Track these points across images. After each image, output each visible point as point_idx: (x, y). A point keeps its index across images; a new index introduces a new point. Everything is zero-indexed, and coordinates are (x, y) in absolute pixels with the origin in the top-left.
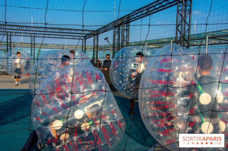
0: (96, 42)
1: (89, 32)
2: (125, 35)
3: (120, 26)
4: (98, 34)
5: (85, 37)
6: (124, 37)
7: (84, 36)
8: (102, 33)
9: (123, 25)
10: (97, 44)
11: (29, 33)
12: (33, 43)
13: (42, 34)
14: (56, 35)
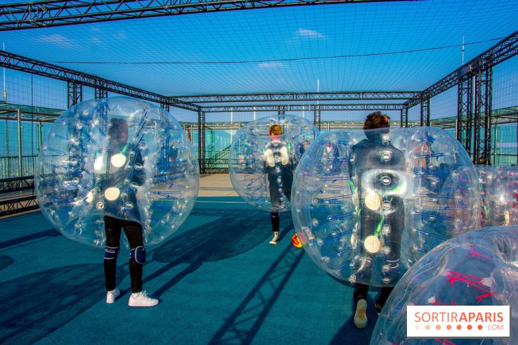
0: (425, 113)
1: (413, 94)
2: (483, 93)
3: (471, 77)
4: (428, 98)
5: (406, 104)
6: (480, 96)
7: (403, 104)
8: (436, 95)
9: (478, 73)
10: (428, 116)
11: (311, 105)
12: (317, 120)
13: (332, 105)
14: (354, 105)
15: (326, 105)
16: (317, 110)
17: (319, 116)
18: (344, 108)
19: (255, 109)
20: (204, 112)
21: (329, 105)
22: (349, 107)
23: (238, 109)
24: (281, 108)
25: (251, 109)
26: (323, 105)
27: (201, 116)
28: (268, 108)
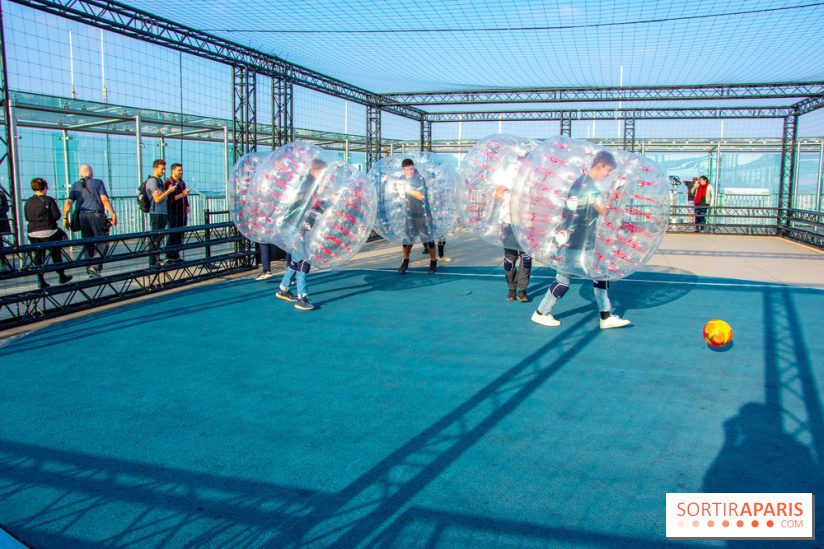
5: (795, 107)
7: (790, 108)
12: (629, 137)
13: (657, 110)
14: (696, 109)
15: (647, 110)
16: (629, 118)
17: (633, 129)
19: (519, 116)
20: (430, 122)
21: (652, 110)
22: (688, 113)
23: (490, 117)
24: (566, 115)
25: (512, 116)
26: (640, 110)
27: (425, 129)
28: (543, 115)
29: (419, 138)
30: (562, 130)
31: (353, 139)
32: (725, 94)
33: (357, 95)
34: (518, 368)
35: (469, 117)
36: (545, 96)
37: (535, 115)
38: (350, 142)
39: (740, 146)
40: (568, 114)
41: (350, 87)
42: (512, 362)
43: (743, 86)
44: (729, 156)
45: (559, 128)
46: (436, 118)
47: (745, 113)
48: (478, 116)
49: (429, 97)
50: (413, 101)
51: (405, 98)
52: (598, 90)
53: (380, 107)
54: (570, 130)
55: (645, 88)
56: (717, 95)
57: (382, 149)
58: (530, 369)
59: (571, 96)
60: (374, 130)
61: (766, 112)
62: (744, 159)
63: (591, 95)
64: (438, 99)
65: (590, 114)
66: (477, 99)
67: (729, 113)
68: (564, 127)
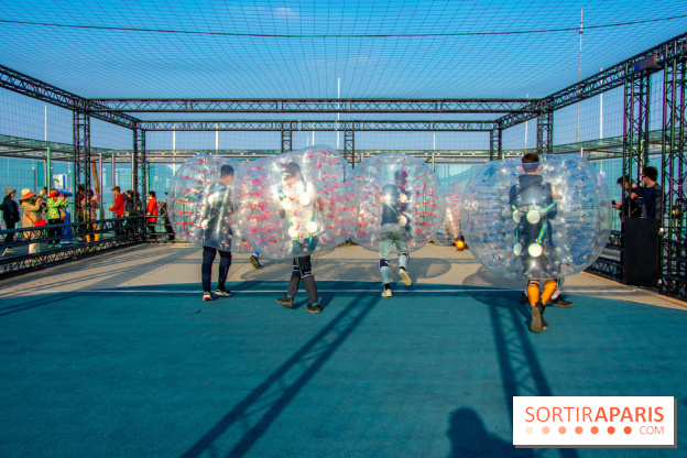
5: (499, 122)
7: (496, 121)
12: (349, 148)
13: (375, 122)
14: (411, 122)
15: (365, 122)
16: (349, 130)
17: (353, 141)
18: (395, 127)
19: (239, 126)
20: (144, 131)
21: (370, 122)
22: (404, 126)
23: (208, 127)
24: (287, 126)
25: (231, 126)
26: (359, 122)
27: (139, 138)
28: (263, 126)
29: (132, 148)
30: (283, 141)
31: (57, 147)
32: (439, 108)
33: (62, 99)
34: (262, 388)
35: (186, 127)
36: (266, 106)
37: (255, 126)
38: (52, 151)
39: (451, 157)
40: (288, 125)
41: (55, 89)
42: (256, 382)
43: (454, 101)
44: (441, 167)
45: (280, 139)
46: (150, 126)
47: (456, 126)
48: (195, 126)
49: (145, 104)
50: (127, 108)
51: (118, 103)
52: (320, 101)
53: (88, 113)
54: (291, 141)
55: (365, 101)
56: (431, 108)
57: (92, 158)
58: (275, 387)
59: (293, 106)
60: (82, 137)
61: (475, 126)
62: (456, 170)
63: (312, 106)
64: (154, 106)
65: (312, 126)
66: (197, 108)
67: (441, 126)
68: (285, 138)
